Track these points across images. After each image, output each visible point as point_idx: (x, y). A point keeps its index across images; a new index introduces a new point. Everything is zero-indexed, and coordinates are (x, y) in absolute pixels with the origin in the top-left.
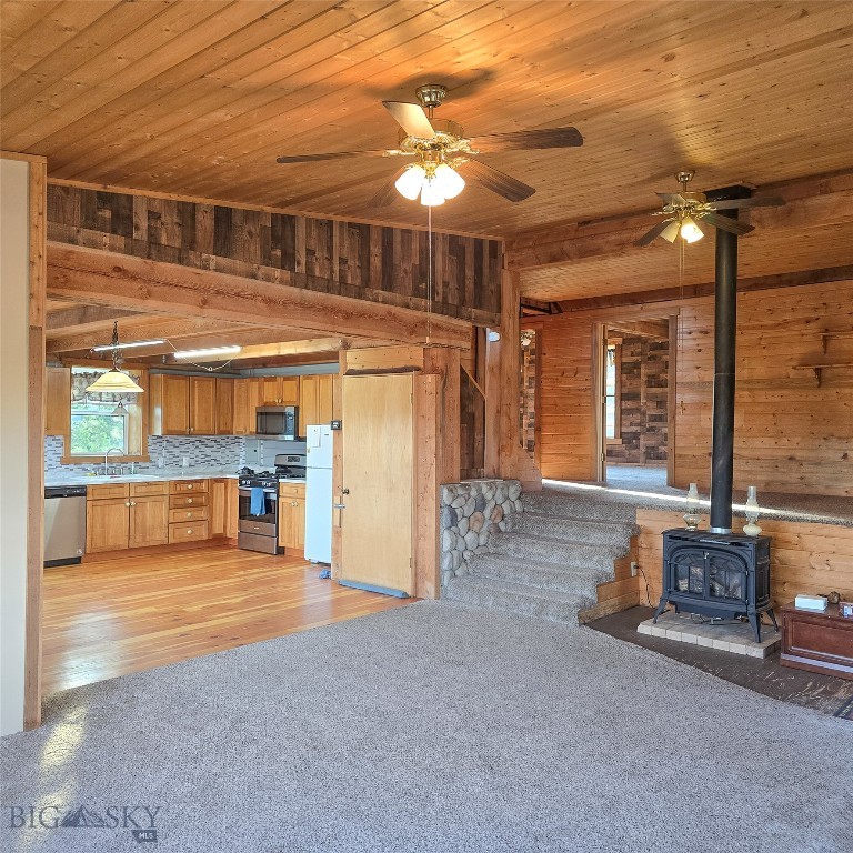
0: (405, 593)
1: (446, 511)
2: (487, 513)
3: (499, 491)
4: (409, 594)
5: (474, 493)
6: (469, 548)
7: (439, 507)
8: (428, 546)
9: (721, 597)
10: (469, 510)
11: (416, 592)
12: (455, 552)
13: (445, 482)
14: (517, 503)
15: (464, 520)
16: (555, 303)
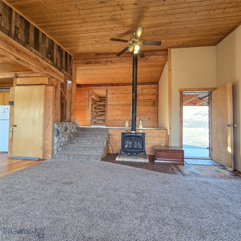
0: (39, 158)
1: (56, 131)
2: (68, 132)
3: (71, 126)
4: (41, 158)
5: (64, 126)
6: (63, 142)
7: (54, 130)
8: (49, 142)
9: (135, 148)
10: (63, 130)
11: (44, 158)
12: (58, 144)
13: (55, 121)
14: (76, 129)
15: (61, 134)
16: (79, 85)
